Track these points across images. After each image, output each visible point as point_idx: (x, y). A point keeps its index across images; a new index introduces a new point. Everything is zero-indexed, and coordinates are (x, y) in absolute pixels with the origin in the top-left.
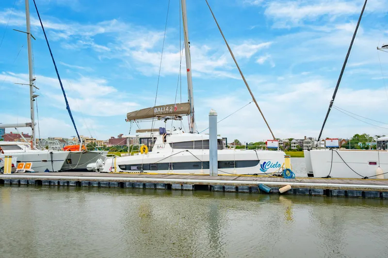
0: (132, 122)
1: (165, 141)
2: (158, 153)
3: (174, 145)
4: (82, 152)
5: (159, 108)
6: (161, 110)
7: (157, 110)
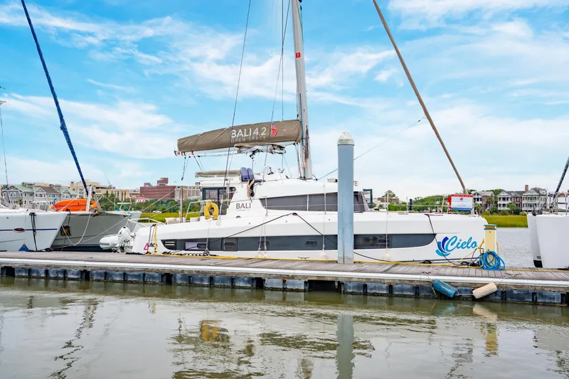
0: (187, 157)
2: (238, 217)
3: (270, 203)
4: (91, 213)
5: (240, 131)
6: (243, 133)
7: (237, 134)
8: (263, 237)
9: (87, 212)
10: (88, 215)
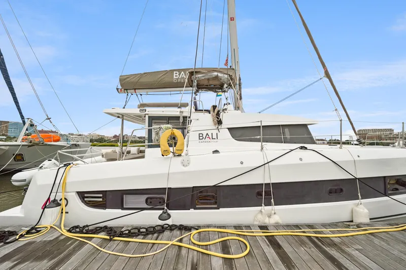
0: (130, 94)
1: (220, 122)
2: (216, 152)
4: (24, 143)
5: (183, 72)
6: (185, 75)
7: (179, 75)
8: (267, 185)
9: (18, 143)
10: (19, 145)
